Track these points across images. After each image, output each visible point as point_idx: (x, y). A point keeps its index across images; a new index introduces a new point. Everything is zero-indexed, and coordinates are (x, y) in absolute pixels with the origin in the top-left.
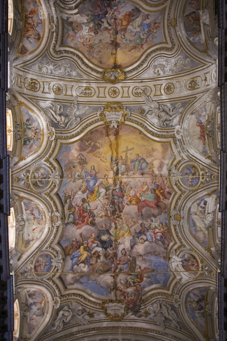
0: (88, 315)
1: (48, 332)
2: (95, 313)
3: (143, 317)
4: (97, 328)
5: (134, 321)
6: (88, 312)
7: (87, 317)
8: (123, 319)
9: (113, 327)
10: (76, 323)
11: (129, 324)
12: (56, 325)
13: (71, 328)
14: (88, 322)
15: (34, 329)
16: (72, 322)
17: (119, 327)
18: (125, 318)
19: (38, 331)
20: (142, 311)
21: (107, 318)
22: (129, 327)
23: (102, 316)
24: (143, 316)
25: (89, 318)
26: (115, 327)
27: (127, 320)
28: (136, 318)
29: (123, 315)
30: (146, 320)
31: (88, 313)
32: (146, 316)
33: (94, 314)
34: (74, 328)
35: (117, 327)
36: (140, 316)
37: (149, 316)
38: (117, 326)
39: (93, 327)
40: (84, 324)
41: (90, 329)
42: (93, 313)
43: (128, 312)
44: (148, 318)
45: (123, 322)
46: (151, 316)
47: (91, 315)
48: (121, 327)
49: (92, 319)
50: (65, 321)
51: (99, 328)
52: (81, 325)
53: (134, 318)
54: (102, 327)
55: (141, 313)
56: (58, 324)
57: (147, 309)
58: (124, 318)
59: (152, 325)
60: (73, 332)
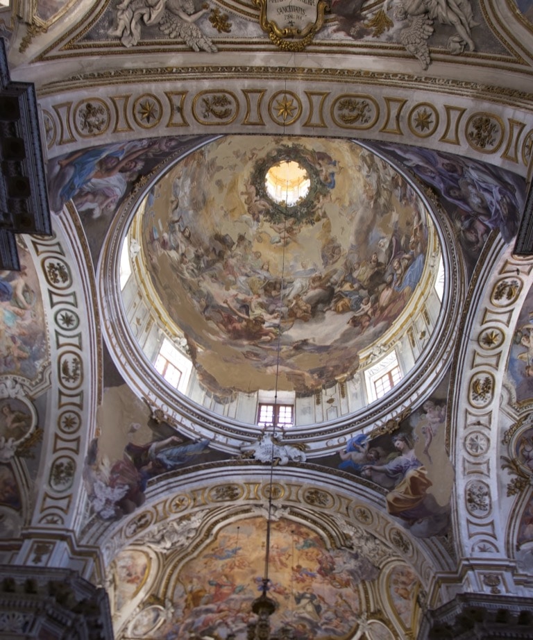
0: (213, 20)
1: (99, 39)
2: (234, 16)
3: (369, 38)
4: (236, 67)
5: (342, 49)
6: (212, 10)
7: (208, 27)
8: (311, 44)
9: (281, 68)
10: (179, 40)
11: (327, 62)
12: (122, 24)
13: (164, 51)
14: (214, 43)
15: (56, 10)
16: (167, 32)
17: (299, 68)
18: (318, 41)
19: (67, 20)
20: (370, 16)
21: (268, 40)
22: (327, 70)
23: (253, 31)
24: (368, 34)
25: (215, 30)
26: (288, 69)
27: (323, 48)
28: (349, 40)
29: (313, 31)
30: (377, 44)
31: (211, 15)
32: (378, 33)
33: (230, 22)
34: (173, 54)
35: (294, 68)
36: (360, 35)
37: (386, 33)
38: (293, 66)
39: (227, 65)
40: (202, 50)
41: (218, 68)
42: (226, 18)
43: (326, 21)
44: (383, 38)
45: (310, 55)
46: (392, 31)
47: (221, 23)
48: (304, 69)
49: (223, 36)
50: (146, 18)
51: (244, 69)
52: (191, 50)
53: (344, 42)
54: (252, 67)
55: (366, 22)
56: (128, 21)
57: (385, 8)
58: (314, 41)
59: (393, 59)
60: (172, 68)
